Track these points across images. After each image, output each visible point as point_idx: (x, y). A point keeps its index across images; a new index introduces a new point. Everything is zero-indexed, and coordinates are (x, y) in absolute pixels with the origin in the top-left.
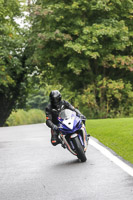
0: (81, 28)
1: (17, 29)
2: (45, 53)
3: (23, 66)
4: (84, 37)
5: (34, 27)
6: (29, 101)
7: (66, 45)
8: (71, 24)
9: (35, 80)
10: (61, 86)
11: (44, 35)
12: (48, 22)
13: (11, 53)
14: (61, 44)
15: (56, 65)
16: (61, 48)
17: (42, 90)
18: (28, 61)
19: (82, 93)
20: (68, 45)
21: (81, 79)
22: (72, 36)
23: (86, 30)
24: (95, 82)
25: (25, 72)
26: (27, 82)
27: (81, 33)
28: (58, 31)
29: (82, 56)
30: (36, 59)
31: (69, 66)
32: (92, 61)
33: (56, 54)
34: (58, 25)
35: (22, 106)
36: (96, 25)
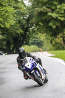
0: (56, 6)
1: (25, 6)
2: (38, 18)
3: (28, 24)
4: (57, 10)
5: (33, 5)
6: (31, 41)
7: (48, 14)
8: (51, 4)
9: (34, 31)
10: (46, 34)
11: (38, 9)
12: (40, 3)
13: (22, 18)
14: (46, 13)
15: (44, 24)
16: (46, 16)
17: (37, 36)
18: (30, 22)
19: (56, 37)
20: (50, 14)
21: (56, 30)
22: (52, 9)
23: (58, 7)
24: (63, 32)
25: (28, 27)
26: (29, 32)
27: (56, 8)
28: (44, 7)
29: (56, 19)
30: (34, 20)
31: (50, 24)
32: (61, 22)
33: (43, 18)
34: (45, 4)
35: (27, 44)
36: (63, 4)
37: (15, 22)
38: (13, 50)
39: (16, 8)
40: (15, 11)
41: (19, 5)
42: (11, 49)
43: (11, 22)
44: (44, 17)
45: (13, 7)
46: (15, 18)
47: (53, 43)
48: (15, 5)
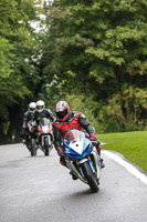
0: (103, 31)
1: (33, 35)
2: (65, 61)
3: (41, 74)
4: (107, 42)
7: (87, 51)
8: (93, 27)
9: (55, 91)
10: (83, 97)
11: (63, 40)
12: (66, 26)
13: (27, 60)
14: (81, 50)
16: (81, 55)
18: (45, 70)
19: (107, 103)
20: (90, 51)
21: (105, 88)
22: (94, 40)
23: (109, 34)
24: (120, 90)
25: (43, 82)
26: (45, 93)
27: (104, 37)
28: (78, 36)
29: (105, 62)
31: (91, 73)
32: (116, 67)
33: (76, 61)
34: (79, 28)
36: (120, 28)
37: (12, 71)
38: (9, 135)
39: (13, 39)
40: (11, 46)
41: (21, 32)
42: (6, 132)
43: (3, 70)
44: (78, 59)
45: (7, 38)
46: (11, 62)
47: (101, 116)
48: (11, 33)
